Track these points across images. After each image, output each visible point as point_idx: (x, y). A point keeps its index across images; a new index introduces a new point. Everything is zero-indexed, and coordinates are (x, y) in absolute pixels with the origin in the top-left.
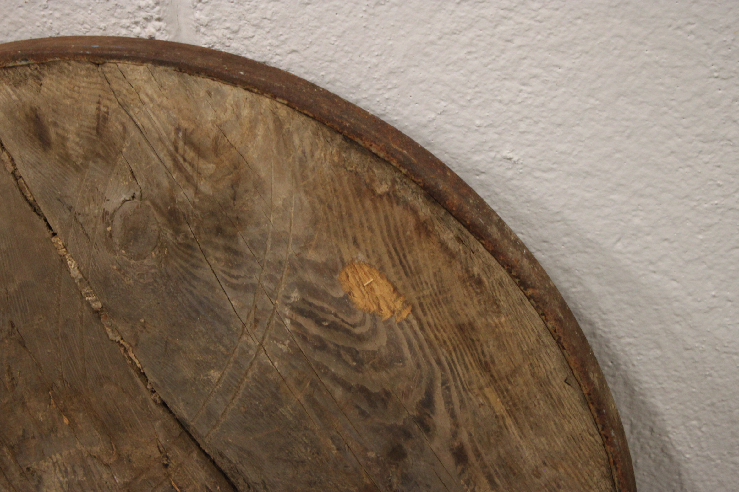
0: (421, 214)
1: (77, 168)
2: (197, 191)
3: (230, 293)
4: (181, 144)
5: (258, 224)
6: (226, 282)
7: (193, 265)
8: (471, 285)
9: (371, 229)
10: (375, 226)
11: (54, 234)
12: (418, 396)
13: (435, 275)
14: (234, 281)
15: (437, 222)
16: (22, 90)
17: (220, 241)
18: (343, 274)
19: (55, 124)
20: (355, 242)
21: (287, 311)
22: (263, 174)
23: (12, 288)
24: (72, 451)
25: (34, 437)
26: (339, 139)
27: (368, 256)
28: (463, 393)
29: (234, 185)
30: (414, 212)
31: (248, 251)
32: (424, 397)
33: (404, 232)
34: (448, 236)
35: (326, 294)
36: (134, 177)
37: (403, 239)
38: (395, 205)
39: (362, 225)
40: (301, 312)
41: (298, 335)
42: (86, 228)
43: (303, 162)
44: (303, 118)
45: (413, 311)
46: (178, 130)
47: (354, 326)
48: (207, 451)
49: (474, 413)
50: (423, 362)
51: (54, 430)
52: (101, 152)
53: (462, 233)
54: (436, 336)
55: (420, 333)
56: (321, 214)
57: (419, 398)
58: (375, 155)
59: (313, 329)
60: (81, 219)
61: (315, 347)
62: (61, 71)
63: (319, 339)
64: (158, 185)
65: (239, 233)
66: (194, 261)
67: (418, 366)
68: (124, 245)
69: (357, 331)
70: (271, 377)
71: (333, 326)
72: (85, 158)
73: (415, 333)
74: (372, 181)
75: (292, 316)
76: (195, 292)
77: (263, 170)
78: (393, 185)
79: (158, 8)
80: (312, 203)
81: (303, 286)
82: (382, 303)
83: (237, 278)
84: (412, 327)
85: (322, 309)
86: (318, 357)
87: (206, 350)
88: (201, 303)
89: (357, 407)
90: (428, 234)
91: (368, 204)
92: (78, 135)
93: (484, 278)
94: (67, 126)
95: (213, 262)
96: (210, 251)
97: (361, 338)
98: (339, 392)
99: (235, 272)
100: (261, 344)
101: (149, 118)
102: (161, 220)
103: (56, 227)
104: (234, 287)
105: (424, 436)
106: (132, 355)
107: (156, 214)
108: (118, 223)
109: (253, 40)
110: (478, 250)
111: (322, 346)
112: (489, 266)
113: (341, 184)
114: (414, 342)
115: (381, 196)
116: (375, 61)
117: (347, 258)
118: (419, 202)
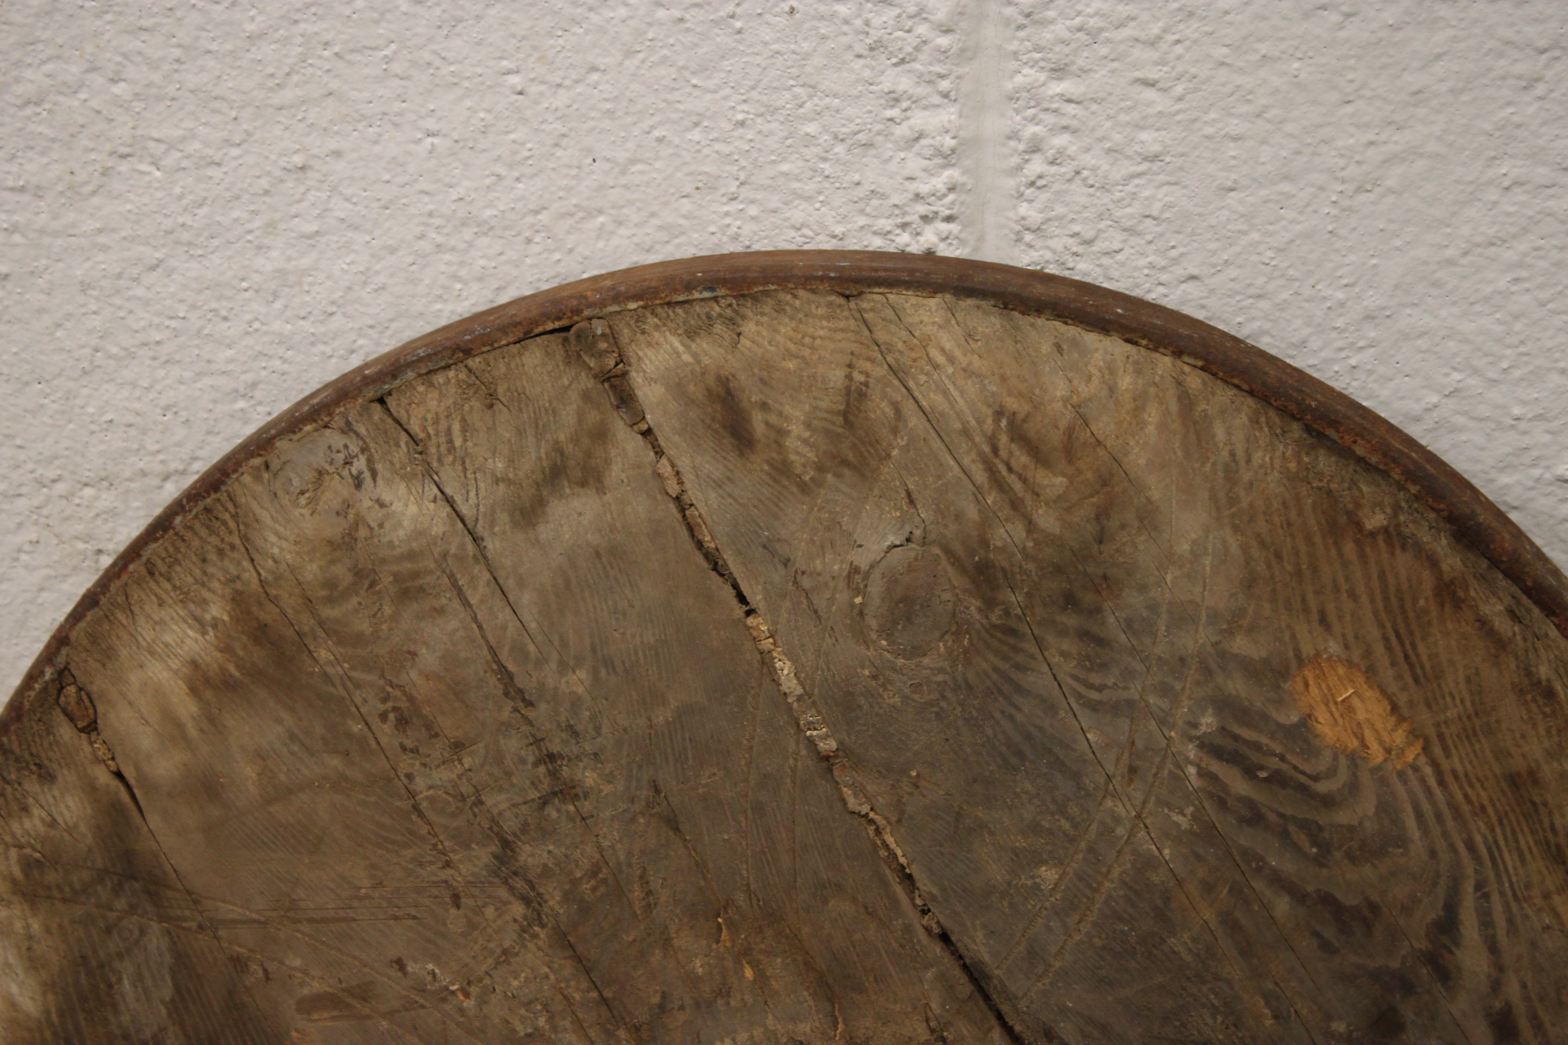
0: (1445, 567)
1: (804, 488)
2: (1031, 526)
3: (1085, 718)
4: (1004, 439)
5: (1142, 588)
6: (1079, 696)
7: (1017, 667)
8: (1534, 700)
9: (1353, 596)
10: (1361, 589)
11: (749, 613)
12: (1430, 911)
13: (1468, 680)
14: (1094, 695)
15: (1473, 583)
16: (703, 344)
17: (1071, 620)
18: (1299, 679)
19: (764, 406)
20: (1323, 620)
21: (1192, 751)
22: (1155, 495)
23: (661, 717)
24: (758, 1032)
25: (682, 1008)
26: (1296, 429)
27: (1347, 647)
28: (1514, 906)
29: (1102, 514)
30: (1434, 563)
31: (1123, 637)
32: (1441, 913)
33: (1415, 600)
34: (1494, 610)
35: (1265, 717)
36: (912, 502)
37: (1411, 615)
38: (1398, 551)
39: (1336, 589)
40: (1218, 752)
41: (1211, 795)
42: (814, 598)
43: (1231, 473)
44: (1231, 392)
45: (1426, 749)
46: (999, 414)
47: (1316, 779)
48: (1018, 1028)
49: (1533, 945)
50: (1441, 846)
51: (724, 991)
52: (851, 457)
53: (1518, 602)
54: (1466, 796)
55: (1437, 791)
56: (1261, 568)
57: (1432, 916)
58: (1360, 460)
59: (1239, 786)
60: (806, 582)
61: (1242, 820)
62: (779, 309)
63: (1249, 803)
64: (958, 517)
65: (1108, 605)
66: (1019, 658)
67: (1433, 854)
68: (887, 631)
69: (1322, 787)
70: (1156, 878)
71: (1277, 780)
72: (820, 468)
73: (1428, 791)
74: (1358, 505)
75: (1201, 759)
76: (1019, 717)
77: (1156, 487)
78: (1395, 515)
79: (951, 197)
80: (1245, 548)
81: (1224, 704)
82: (1368, 734)
83: (1100, 688)
84: (1422, 780)
85: (1257, 746)
86: (1245, 838)
87: (1034, 829)
88: (1028, 737)
89: (1316, 934)
90: (1458, 604)
91: (1349, 548)
92: (808, 425)
93: (1559, 688)
94: (788, 409)
95: (1056, 659)
96: (1050, 638)
97: (1328, 802)
98: (1282, 905)
99: (1096, 679)
100: (1139, 816)
101: (946, 393)
102: (960, 581)
103: (756, 597)
104: (1094, 706)
105: (1438, 989)
106: (890, 840)
107: (951, 571)
108: (876, 588)
109: (1119, 257)
110: (1547, 635)
111: (1254, 817)
113: (1300, 513)
114: (1427, 808)
115: (1373, 534)
116: (1340, 295)
117: (1307, 649)
118: (1442, 546)
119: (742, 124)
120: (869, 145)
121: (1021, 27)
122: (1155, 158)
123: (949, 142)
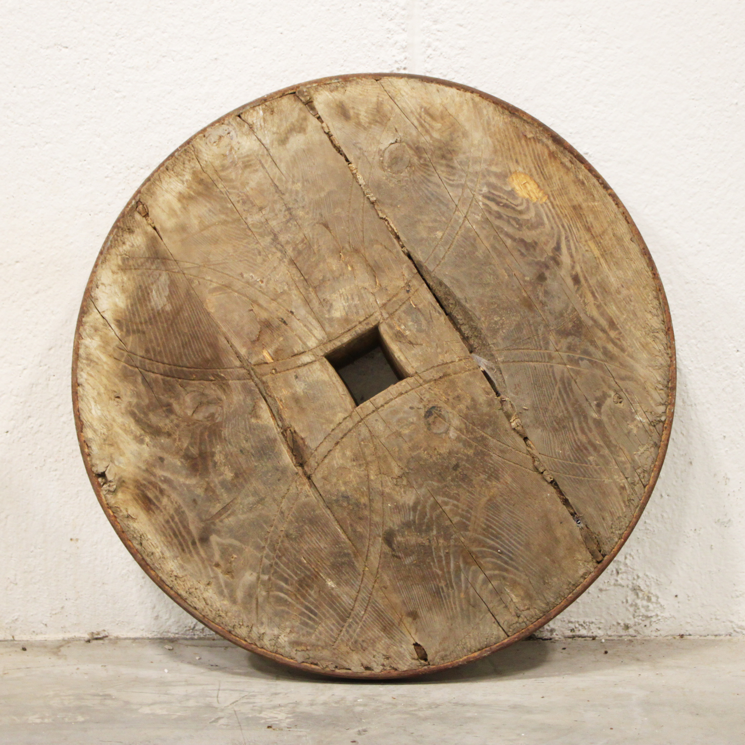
0: (551, 148)
1: (365, 129)
2: (431, 137)
3: (449, 188)
4: (423, 114)
5: (464, 153)
6: (447, 183)
7: (429, 175)
8: (579, 185)
9: (525, 155)
10: (527, 153)
11: (350, 163)
12: (552, 244)
13: (559, 179)
14: (451, 182)
15: (559, 153)
16: (335, 94)
17: (444, 162)
18: (511, 178)
19: (353, 108)
20: (517, 161)
21: (480, 198)
22: (467, 128)
23: (323, 195)
24: (352, 286)
25: (329, 280)
26: (507, 112)
27: (524, 169)
28: (577, 244)
29: (451, 134)
30: (548, 147)
31: (459, 167)
32: (556, 245)
33: (543, 157)
34: (566, 161)
35: (501, 188)
36: (396, 131)
37: (542, 161)
38: (537, 143)
39: (520, 153)
40: (488, 198)
41: (487, 210)
42: (369, 158)
43: (489, 123)
44: (487, 102)
45: (549, 198)
46: (421, 108)
47: (517, 206)
48: (431, 284)
49: (583, 255)
50: (554, 226)
51: (342, 274)
52: (379, 120)
53: (572, 159)
54: (561, 212)
55: (552, 210)
56: (498, 148)
57: (553, 246)
58: (525, 120)
59: (495, 207)
60: (366, 154)
61: (496, 218)
62: (357, 83)
63: (498, 212)
64: (410, 134)
65: (454, 158)
66: (429, 173)
67: (552, 228)
68: (389, 167)
69: (519, 208)
70: (471, 234)
71: (506, 206)
72: (370, 123)
73: (550, 210)
74: (525, 131)
75: (483, 200)
76: (429, 189)
77: (467, 126)
78: (536, 134)
79: (405, 61)
80: (493, 142)
81: (489, 185)
82: (531, 194)
83: (453, 180)
84: (548, 207)
85: (500, 197)
86: (498, 223)
87: (435, 221)
88: (432, 195)
89: (519, 251)
90: (555, 158)
91: (523, 142)
92: (366, 112)
93: (585, 182)
94: (360, 108)
95: (440, 173)
96: (438, 167)
97: (521, 212)
98: (509, 242)
99: (451, 178)
100: (466, 217)
101: (406, 102)
102: (411, 152)
103: (351, 158)
104: (451, 185)
105: (556, 268)
106: (392, 225)
107: (408, 149)
108: (387, 155)
111: (499, 216)
112: (588, 177)
113: (509, 133)
114: (549, 215)
115: (530, 139)
117: (513, 170)
118: (550, 142)
119: (345, 41)
120: (381, 46)
121: (424, 8)
122: (463, 49)
123: (405, 44)
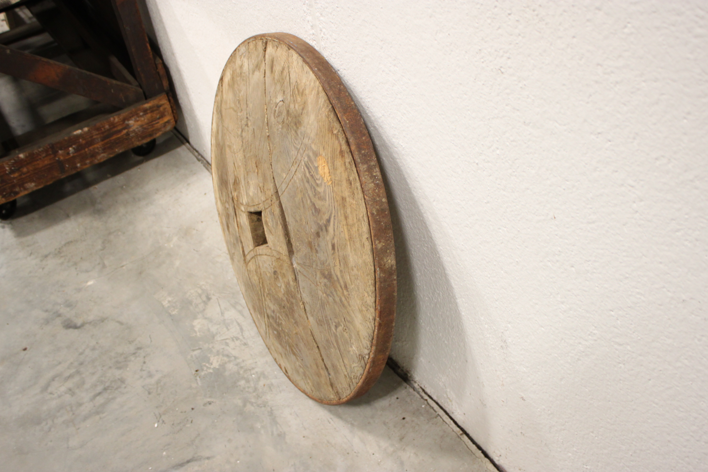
0: (342, 147)
1: (275, 84)
2: (295, 106)
3: (293, 147)
4: (296, 87)
5: (304, 127)
6: (293, 143)
8: (348, 184)
9: (328, 145)
10: (330, 145)
12: (327, 216)
13: (340, 173)
15: (346, 153)
16: (274, 50)
17: (295, 128)
18: (319, 158)
19: (275, 65)
20: (324, 148)
21: (303, 163)
27: (326, 155)
28: (338, 224)
29: (303, 109)
30: (341, 146)
31: (300, 135)
32: (328, 218)
33: (336, 152)
35: (313, 163)
36: (284, 93)
37: (335, 155)
38: (336, 140)
39: (327, 143)
40: (306, 166)
41: (304, 174)
42: (272, 106)
43: (319, 110)
45: (332, 183)
46: (297, 82)
47: (317, 179)
49: (340, 233)
50: (331, 205)
52: (280, 80)
53: (352, 162)
54: (336, 197)
55: (332, 193)
56: (319, 132)
59: (308, 174)
60: (271, 102)
63: (308, 178)
64: (288, 100)
65: (299, 128)
66: (288, 132)
67: (329, 205)
68: (277, 117)
69: (317, 182)
70: (296, 185)
71: (312, 176)
72: (277, 81)
73: (331, 192)
74: (333, 127)
75: (304, 166)
76: (286, 143)
77: (310, 108)
78: (338, 132)
80: (317, 127)
81: (309, 157)
82: (325, 175)
83: (296, 144)
84: (330, 189)
85: (311, 168)
86: (307, 185)
87: (285, 166)
88: (287, 147)
89: (312, 210)
90: (342, 156)
91: (330, 135)
92: (278, 72)
93: (353, 183)
94: (277, 67)
95: (292, 134)
96: (292, 130)
97: (317, 185)
98: (309, 201)
99: (295, 141)
101: (292, 75)
102: (286, 112)
105: (325, 233)
107: (285, 110)
108: (278, 108)
110: (354, 171)
111: (308, 182)
112: (356, 179)
113: (326, 124)
114: (330, 195)
115: (334, 134)
117: (321, 153)
118: (343, 142)
